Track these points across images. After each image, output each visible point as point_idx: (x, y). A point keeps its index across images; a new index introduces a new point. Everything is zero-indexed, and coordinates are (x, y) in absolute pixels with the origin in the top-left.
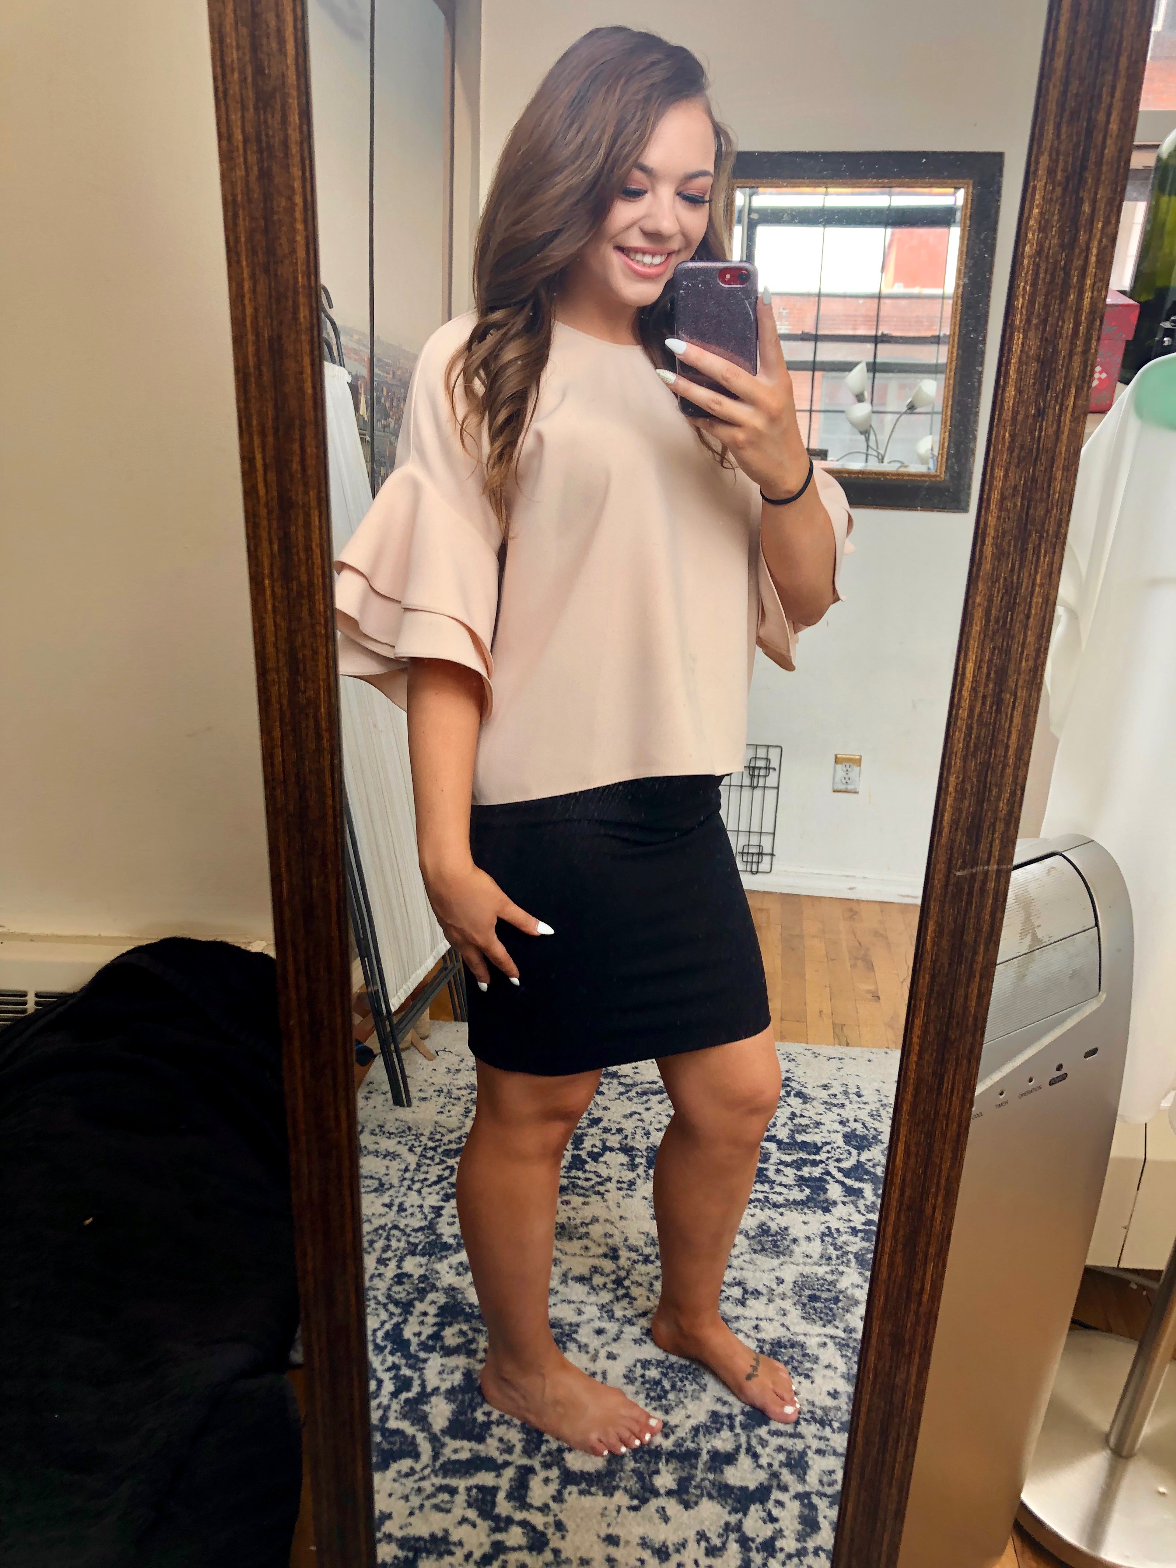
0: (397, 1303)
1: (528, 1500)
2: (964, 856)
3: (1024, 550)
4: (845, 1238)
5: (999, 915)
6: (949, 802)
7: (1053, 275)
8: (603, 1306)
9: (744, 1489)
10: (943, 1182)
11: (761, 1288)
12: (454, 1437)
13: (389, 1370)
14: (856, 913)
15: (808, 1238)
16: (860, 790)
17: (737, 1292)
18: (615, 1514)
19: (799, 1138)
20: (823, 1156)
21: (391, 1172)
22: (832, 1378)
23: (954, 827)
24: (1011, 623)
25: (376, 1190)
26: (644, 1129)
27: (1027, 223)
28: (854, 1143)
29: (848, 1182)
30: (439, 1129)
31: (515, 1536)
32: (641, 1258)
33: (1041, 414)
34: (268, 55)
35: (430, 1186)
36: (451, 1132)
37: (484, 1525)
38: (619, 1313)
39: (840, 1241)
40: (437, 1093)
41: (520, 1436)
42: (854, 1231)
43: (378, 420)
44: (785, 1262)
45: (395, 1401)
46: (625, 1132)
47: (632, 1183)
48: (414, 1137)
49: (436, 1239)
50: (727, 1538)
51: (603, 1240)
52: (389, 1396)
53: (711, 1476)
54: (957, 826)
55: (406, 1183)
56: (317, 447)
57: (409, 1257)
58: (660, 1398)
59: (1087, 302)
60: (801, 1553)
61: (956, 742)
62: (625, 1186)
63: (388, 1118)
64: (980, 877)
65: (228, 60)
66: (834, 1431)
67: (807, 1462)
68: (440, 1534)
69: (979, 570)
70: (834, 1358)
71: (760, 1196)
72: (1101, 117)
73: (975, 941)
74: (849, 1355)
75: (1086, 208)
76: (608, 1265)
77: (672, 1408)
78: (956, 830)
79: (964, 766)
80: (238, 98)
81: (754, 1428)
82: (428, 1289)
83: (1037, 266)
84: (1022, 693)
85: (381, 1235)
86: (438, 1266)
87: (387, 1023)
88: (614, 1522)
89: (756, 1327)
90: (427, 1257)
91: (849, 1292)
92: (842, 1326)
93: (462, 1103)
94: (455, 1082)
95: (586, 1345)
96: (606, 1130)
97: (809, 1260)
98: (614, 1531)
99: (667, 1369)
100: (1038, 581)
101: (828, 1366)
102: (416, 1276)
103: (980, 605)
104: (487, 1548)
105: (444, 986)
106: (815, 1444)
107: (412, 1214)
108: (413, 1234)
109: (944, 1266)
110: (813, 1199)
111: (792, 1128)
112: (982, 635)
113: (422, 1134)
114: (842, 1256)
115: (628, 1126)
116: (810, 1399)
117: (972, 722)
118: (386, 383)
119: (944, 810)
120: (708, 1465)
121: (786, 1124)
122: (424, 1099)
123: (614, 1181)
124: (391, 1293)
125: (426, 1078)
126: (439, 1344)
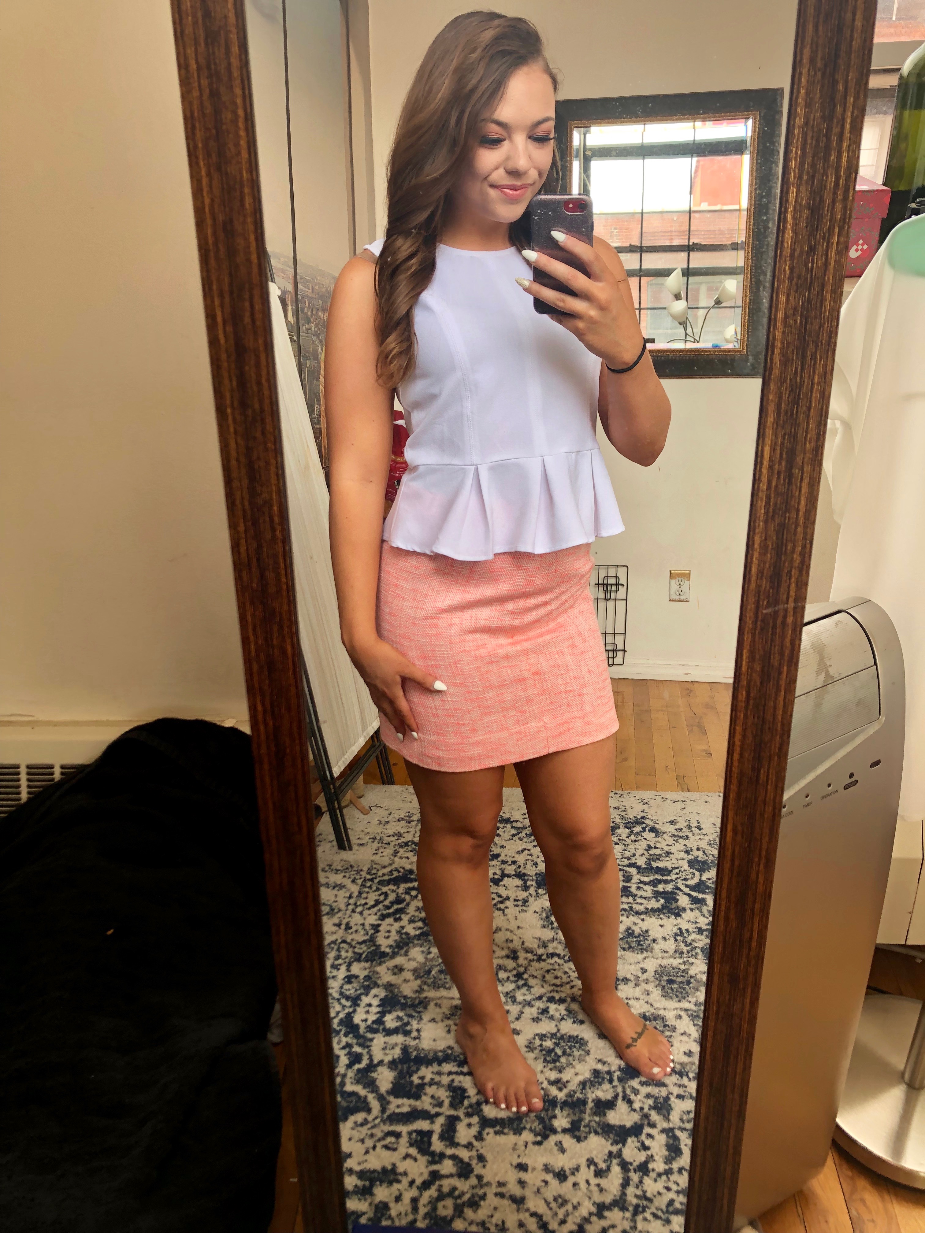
0: (348, 998)
1: (456, 1140)
2: (768, 597)
4: (693, 936)
5: (797, 643)
6: (756, 555)
7: (818, 141)
8: (507, 993)
9: (622, 1127)
11: (629, 976)
12: (396, 1097)
13: (343, 1048)
14: (691, 691)
15: (665, 939)
16: (690, 599)
18: (523, 1148)
19: (654, 865)
20: (673, 877)
21: (338, 899)
22: (687, 1042)
23: (760, 575)
25: (330, 914)
26: (533, 861)
28: (696, 867)
29: (694, 894)
30: (374, 866)
31: (447, 1167)
32: (535, 958)
33: (812, 249)
35: (369, 909)
36: (384, 867)
37: (423, 1160)
38: (520, 997)
39: (689, 939)
40: (371, 840)
41: (447, 1093)
42: (700, 931)
43: (303, 325)
44: (648, 957)
45: (350, 1070)
46: (518, 864)
47: (525, 901)
48: (355, 872)
49: (376, 949)
50: (611, 1162)
51: (505, 945)
52: (344, 1068)
53: (597, 1119)
54: (762, 573)
55: (350, 907)
57: (355, 963)
58: (554, 1061)
59: (844, 160)
60: (668, 1172)
62: (520, 903)
63: (335, 859)
64: (781, 614)
66: (688, 1080)
67: (670, 1105)
68: (390, 1167)
69: (770, 373)
70: (688, 1027)
72: (849, 15)
73: (780, 664)
75: (841, 87)
76: (510, 964)
77: (564, 1068)
78: (762, 578)
79: (766, 527)
80: (192, 36)
81: (628, 1080)
82: (371, 986)
83: (805, 135)
84: (807, 468)
85: (335, 947)
86: (378, 969)
87: (332, 787)
88: (523, 1154)
90: (370, 963)
91: (698, 976)
92: (693, 1000)
93: (391, 846)
94: (386, 831)
96: (504, 862)
97: (666, 955)
98: (524, 1160)
99: (559, 1040)
100: (816, 380)
101: (684, 1034)
102: (362, 977)
104: (426, 1176)
105: (373, 759)
106: (676, 1091)
107: (356, 931)
108: (358, 946)
110: (667, 907)
111: (649, 857)
112: (775, 425)
113: (362, 870)
114: (692, 950)
115: (521, 859)
117: (770, 493)
118: (308, 296)
119: (751, 562)
120: (594, 1110)
121: (643, 854)
122: (362, 845)
123: (511, 899)
124: (343, 990)
125: (363, 828)
126: (381, 1027)
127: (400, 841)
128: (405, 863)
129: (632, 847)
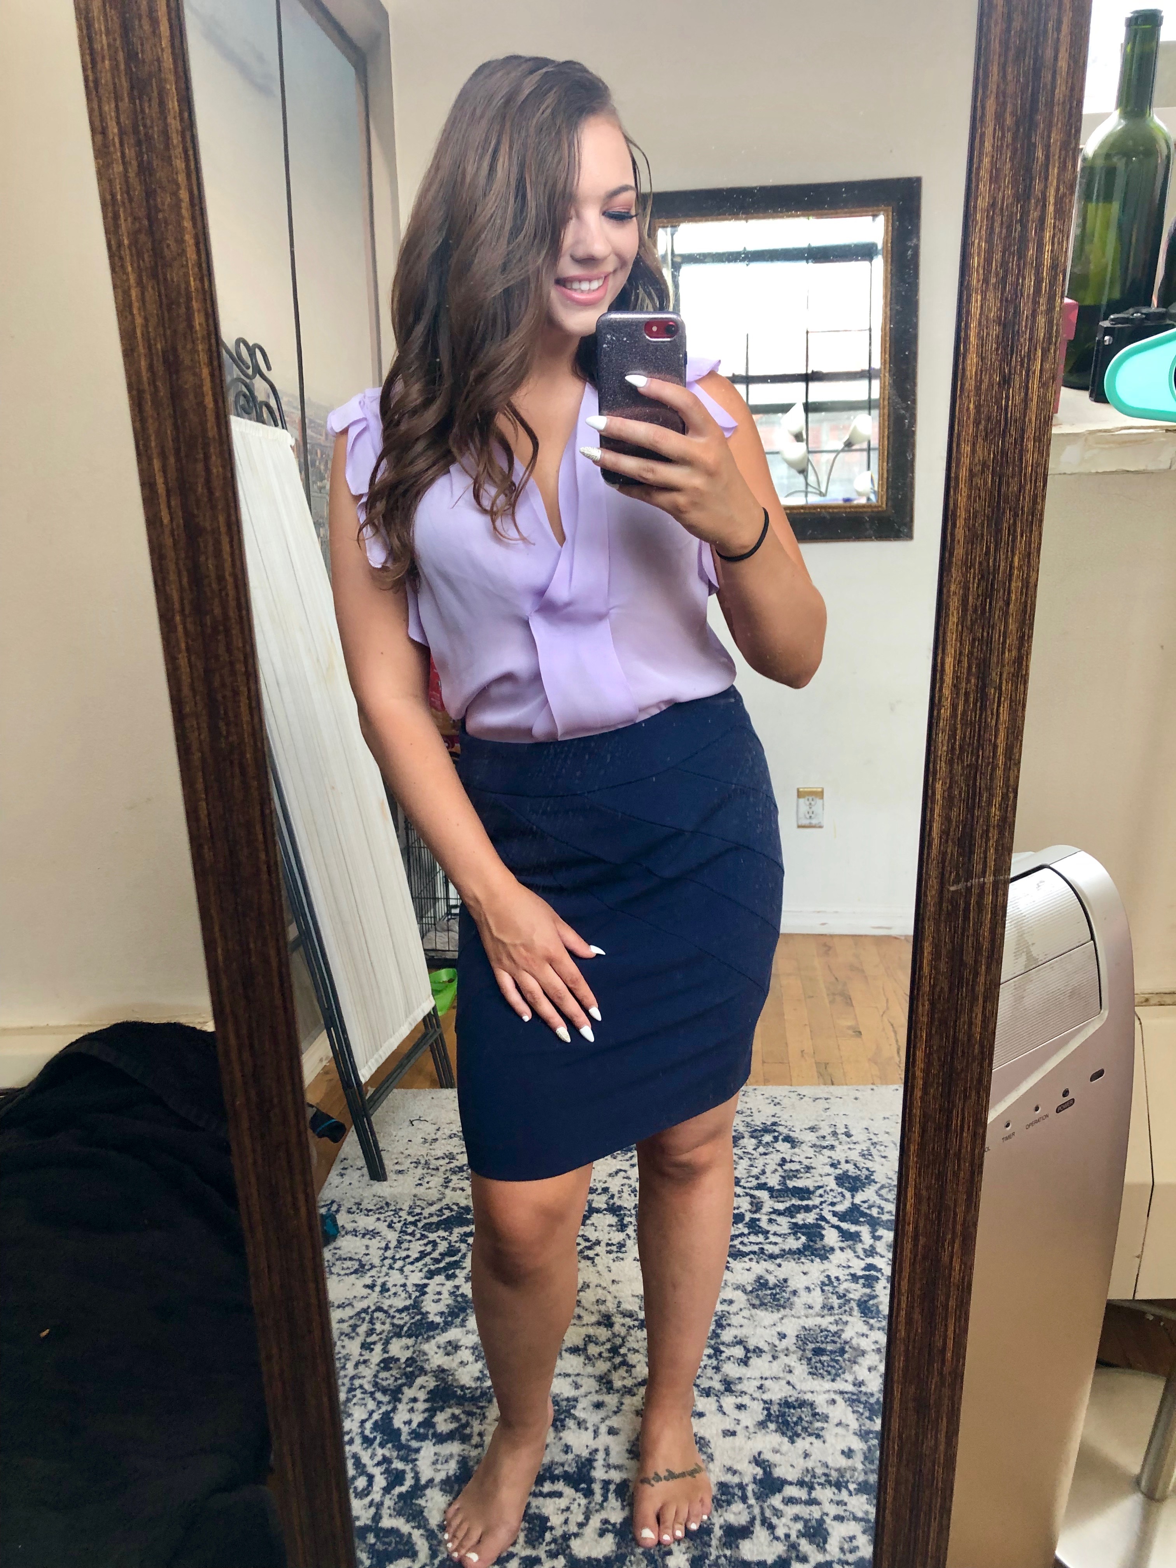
0: (384, 1391)
2: (957, 869)
3: (998, 531)
4: (846, 1285)
5: (999, 930)
6: (937, 811)
7: (1009, 228)
8: (600, 1377)
10: (959, 1228)
11: (762, 1345)
13: (379, 1464)
14: (830, 948)
15: (808, 1289)
16: (824, 823)
17: (739, 1352)
19: (791, 1184)
20: (817, 1201)
21: (370, 1251)
22: (844, 1436)
23: (944, 837)
24: (990, 612)
25: (356, 1272)
26: (631, 1186)
27: (978, 174)
28: (847, 1185)
29: (844, 1226)
30: (418, 1203)
32: (636, 1323)
33: (1006, 380)
34: (141, 38)
35: (412, 1263)
36: (431, 1205)
38: (618, 1384)
39: (841, 1289)
40: (414, 1165)
42: (855, 1278)
43: (314, 482)
44: (786, 1316)
45: (388, 1496)
46: (611, 1192)
47: (621, 1245)
48: (392, 1213)
49: (422, 1319)
51: (594, 1308)
52: (381, 1492)
53: (728, 1553)
54: (948, 835)
55: (387, 1262)
56: (224, 467)
57: (394, 1339)
59: (1047, 256)
61: (940, 744)
62: (614, 1248)
63: (365, 1195)
64: (975, 891)
65: (97, 46)
66: (851, 1495)
67: (826, 1530)
69: (951, 554)
70: (845, 1415)
71: (755, 1248)
72: (1049, 53)
73: (976, 961)
74: (861, 1410)
75: (1040, 154)
76: (603, 1333)
78: (947, 841)
79: (951, 771)
80: (111, 87)
81: (767, 1496)
82: (417, 1373)
83: (991, 220)
84: (1007, 687)
85: (364, 1319)
86: (426, 1347)
87: (358, 1095)
89: (761, 1387)
90: (414, 1338)
91: (855, 1342)
92: (850, 1379)
93: (440, 1173)
94: (433, 1152)
95: (584, 1420)
97: (810, 1311)
100: (1016, 564)
101: (839, 1424)
102: (403, 1360)
103: (955, 593)
105: (424, 1052)
106: (833, 1510)
107: (395, 1294)
108: (398, 1315)
109: (967, 1320)
110: (809, 1246)
111: (783, 1174)
112: (960, 626)
113: (401, 1209)
114: (845, 1305)
115: (614, 1185)
116: (824, 1460)
117: (955, 723)
118: (320, 445)
119: (932, 820)
120: (724, 1540)
121: (776, 1170)
122: (400, 1172)
123: (603, 1244)
124: (378, 1380)
125: (402, 1150)
126: (431, 1431)
127: (452, 1165)
128: (460, 1196)
129: (760, 1163)
